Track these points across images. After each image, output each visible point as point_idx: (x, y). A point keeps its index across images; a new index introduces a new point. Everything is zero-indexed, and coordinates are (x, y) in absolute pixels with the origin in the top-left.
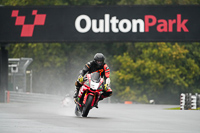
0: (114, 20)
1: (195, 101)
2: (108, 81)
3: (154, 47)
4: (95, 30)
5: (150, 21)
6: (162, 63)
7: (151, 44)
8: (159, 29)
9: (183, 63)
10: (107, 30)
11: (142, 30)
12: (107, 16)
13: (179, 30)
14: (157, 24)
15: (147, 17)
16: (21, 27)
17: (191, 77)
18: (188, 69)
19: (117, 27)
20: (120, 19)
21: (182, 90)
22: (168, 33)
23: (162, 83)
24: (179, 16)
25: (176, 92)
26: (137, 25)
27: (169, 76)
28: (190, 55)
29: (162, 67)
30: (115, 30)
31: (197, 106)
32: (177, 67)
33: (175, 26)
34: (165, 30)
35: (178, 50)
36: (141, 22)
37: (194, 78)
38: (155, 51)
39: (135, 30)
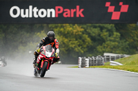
0: (35, 10)
1: (88, 62)
2: (58, 51)
3: (62, 27)
4: (23, 16)
5: (59, 10)
6: (66, 37)
7: (59, 25)
8: (65, 15)
9: (80, 37)
10: (31, 16)
11: (53, 16)
12: (31, 7)
13: (78, 16)
14: (64, 12)
15: (57, 8)
17: (85, 46)
18: (83, 41)
19: (37, 14)
20: (39, 8)
21: (79, 55)
22: (70, 18)
23: (66, 51)
24: (78, 7)
25: (75, 56)
26: (51, 13)
27: (71, 46)
28: (85, 32)
29: (66, 40)
30: (36, 16)
31: (90, 65)
32: (76, 40)
33: (75, 13)
34: (69, 16)
35: (77, 29)
36: (53, 10)
37: (88, 47)
38: (62, 29)
39: (49, 16)
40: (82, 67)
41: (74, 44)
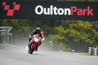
0: (55, 9)
1: (96, 51)
3: (75, 23)
5: (74, 9)
6: (79, 31)
7: (74, 21)
9: (90, 31)
11: (69, 14)
12: (52, 6)
13: (88, 14)
14: (77, 11)
15: (72, 7)
16: (7, 11)
17: (94, 38)
18: (92, 34)
19: (57, 12)
20: (58, 8)
21: (89, 45)
23: (79, 42)
24: (89, 7)
26: (67, 11)
27: (82, 38)
28: (94, 27)
29: (79, 33)
31: (97, 54)
32: (87, 33)
34: (81, 14)
35: (87, 25)
36: (69, 10)
37: (96, 39)
38: (75, 25)
39: (66, 14)
40: (91, 55)
41: (85, 36)
